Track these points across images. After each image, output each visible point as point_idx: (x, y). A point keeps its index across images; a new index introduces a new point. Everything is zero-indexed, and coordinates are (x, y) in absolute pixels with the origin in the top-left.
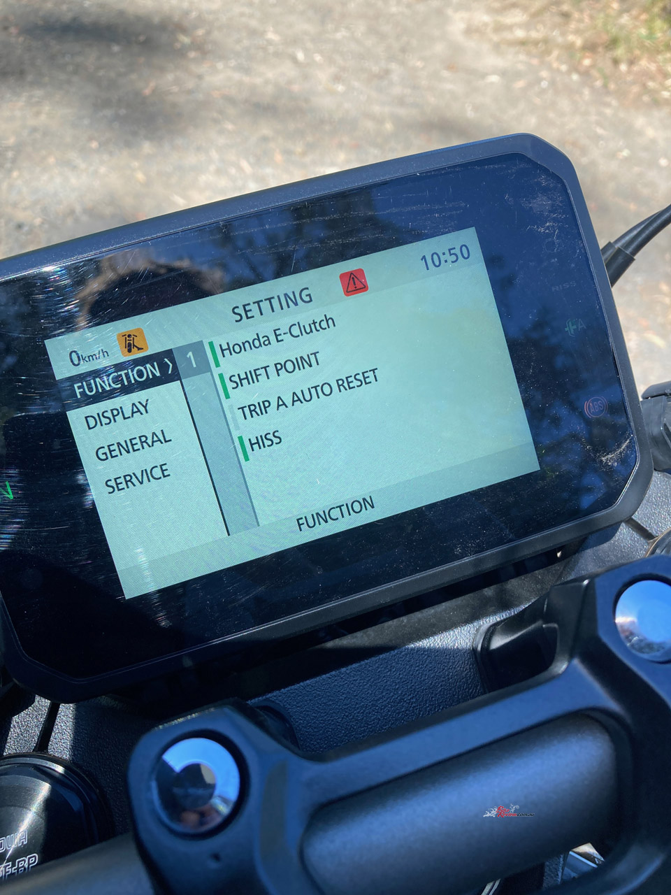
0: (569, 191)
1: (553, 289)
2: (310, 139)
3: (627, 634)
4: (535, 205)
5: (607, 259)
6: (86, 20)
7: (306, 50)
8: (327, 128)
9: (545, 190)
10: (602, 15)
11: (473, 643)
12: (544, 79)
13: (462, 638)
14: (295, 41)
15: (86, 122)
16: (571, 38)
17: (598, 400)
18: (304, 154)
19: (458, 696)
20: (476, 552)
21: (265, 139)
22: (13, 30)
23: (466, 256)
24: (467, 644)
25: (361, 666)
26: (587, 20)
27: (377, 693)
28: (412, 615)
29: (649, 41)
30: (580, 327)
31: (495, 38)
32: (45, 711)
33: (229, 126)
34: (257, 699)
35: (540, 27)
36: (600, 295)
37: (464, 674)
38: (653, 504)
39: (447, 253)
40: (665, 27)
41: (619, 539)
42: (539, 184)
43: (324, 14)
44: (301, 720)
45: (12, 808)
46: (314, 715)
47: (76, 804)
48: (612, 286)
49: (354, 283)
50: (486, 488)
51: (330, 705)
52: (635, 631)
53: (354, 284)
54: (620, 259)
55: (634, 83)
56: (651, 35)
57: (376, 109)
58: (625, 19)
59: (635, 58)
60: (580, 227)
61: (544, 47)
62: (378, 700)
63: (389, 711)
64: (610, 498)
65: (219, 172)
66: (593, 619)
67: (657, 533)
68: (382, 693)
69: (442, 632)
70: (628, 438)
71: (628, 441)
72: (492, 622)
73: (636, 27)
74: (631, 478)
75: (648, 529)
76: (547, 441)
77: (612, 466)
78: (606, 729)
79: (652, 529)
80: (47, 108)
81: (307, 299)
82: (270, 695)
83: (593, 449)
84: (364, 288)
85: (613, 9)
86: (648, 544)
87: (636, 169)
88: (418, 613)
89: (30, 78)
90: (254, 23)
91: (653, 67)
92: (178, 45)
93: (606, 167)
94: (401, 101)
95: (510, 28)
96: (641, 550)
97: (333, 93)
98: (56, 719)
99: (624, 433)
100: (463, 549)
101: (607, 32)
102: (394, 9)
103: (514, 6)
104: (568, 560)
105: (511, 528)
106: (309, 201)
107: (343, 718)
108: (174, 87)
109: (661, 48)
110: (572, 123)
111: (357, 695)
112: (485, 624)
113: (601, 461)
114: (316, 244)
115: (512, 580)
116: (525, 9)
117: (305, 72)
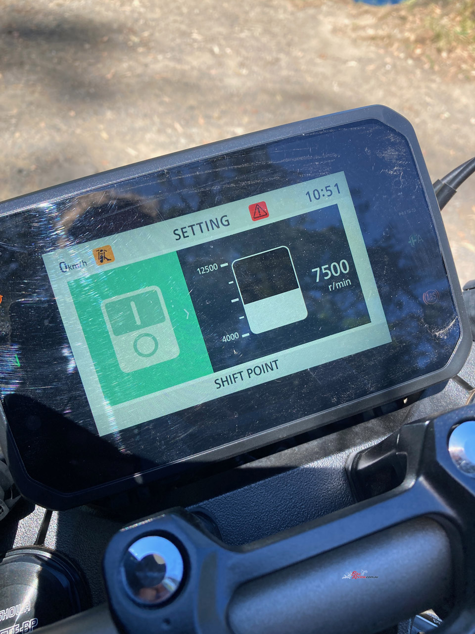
0: (410, 145)
1: (400, 214)
2: (223, 107)
3: (457, 458)
4: (386, 155)
5: (437, 191)
6: (66, 26)
7: (220, 46)
8: (236, 99)
9: (393, 145)
10: (429, 18)
11: (345, 465)
12: (388, 64)
13: (337, 461)
14: (212, 39)
15: (67, 97)
16: (407, 34)
17: (432, 292)
18: (219, 118)
19: (335, 503)
20: (347, 401)
21: (192, 108)
22: (16, 34)
24: (341, 466)
25: (265, 482)
26: (418, 21)
27: (277, 502)
28: (301, 446)
29: (462, 36)
30: (419, 240)
31: (354, 35)
32: (42, 516)
33: (166, 99)
34: (192, 507)
35: (384, 27)
36: (433, 218)
37: (339, 488)
38: (472, 365)
39: (324, 189)
41: (448, 390)
42: (389, 140)
43: (232, 20)
44: (223, 521)
45: (20, 586)
46: (232, 517)
47: (64, 582)
48: (441, 211)
49: (259, 212)
50: (354, 355)
51: (244, 510)
52: (463, 457)
54: (446, 192)
55: (452, 65)
56: (464, 29)
57: (270, 86)
58: (445, 21)
59: (452, 48)
60: (418, 170)
61: (388, 41)
62: (278, 506)
63: (286, 514)
64: (441, 362)
65: (160, 131)
66: (433, 449)
68: (281, 501)
69: (323, 458)
70: (454, 318)
71: (454, 321)
72: (358, 451)
73: (453, 26)
74: (457, 347)
75: (469, 383)
76: (393, 319)
77: (443, 339)
78: (443, 527)
79: (471, 382)
80: (39, 88)
81: (226, 223)
82: (201, 504)
83: (429, 327)
84: (266, 215)
85: (436, 13)
86: (469, 393)
87: (454, 126)
88: (305, 444)
89: (27, 67)
90: (183, 27)
91: (465, 54)
92: (130, 43)
93: (431, 126)
94: (287, 81)
95: (364, 28)
96: (464, 398)
97: (239, 75)
98: (50, 521)
99: (451, 314)
100: (338, 399)
101: (433, 29)
102: (281, 16)
103: (367, 12)
104: (412, 405)
105: (372, 384)
106: (227, 155)
107: (253, 520)
108: (128, 73)
109: (471, 40)
110: (409, 93)
111: (262, 504)
112: (353, 451)
113: (435, 335)
114: (232, 185)
115: (372, 420)
116: (374, 14)
117: (219, 60)
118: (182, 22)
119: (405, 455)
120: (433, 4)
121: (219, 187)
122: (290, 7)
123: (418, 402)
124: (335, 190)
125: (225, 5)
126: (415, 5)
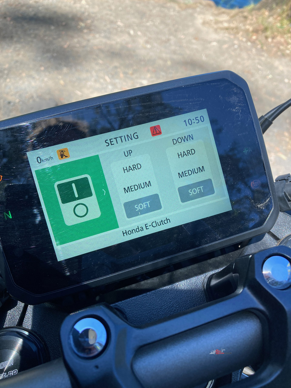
0: (246, 94)
1: (239, 135)
2: (135, 68)
3: (267, 278)
4: (232, 100)
5: (261, 122)
6: (40, 15)
7: (134, 30)
8: (143, 63)
9: (236, 94)
10: (261, 17)
11: (203, 282)
12: (236, 44)
13: (198, 280)
14: (129, 26)
15: (39, 58)
16: (248, 27)
17: (256, 181)
18: (133, 74)
20: (205, 245)
21: (116, 67)
22: (8, 19)
23: (202, 120)
25: (155, 291)
26: (254, 19)
27: (162, 303)
29: (281, 29)
30: (250, 151)
31: (215, 26)
32: (21, 309)
33: (100, 61)
35: (234, 22)
36: (258, 138)
37: (199, 296)
38: (279, 225)
39: (195, 119)
40: (288, 23)
41: (265, 240)
42: (233, 91)
43: (142, 15)
44: (130, 314)
45: (7, 350)
46: (135, 312)
47: (34, 348)
48: (263, 134)
50: (210, 217)
51: (143, 308)
52: (270, 277)
53: (156, 131)
54: (267, 123)
55: (274, 47)
56: (282, 26)
57: (164, 55)
58: (271, 19)
59: (275, 36)
60: (250, 109)
61: (236, 31)
62: (163, 306)
63: (167, 311)
64: (261, 223)
65: (96, 81)
66: (253, 271)
67: (281, 237)
68: (164, 303)
69: (190, 278)
70: (269, 197)
71: (269, 199)
72: (211, 274)
73: (275, 23)
74: (270, 214)
75: (277, 236)
76: (235, 199)
77: (262, 209)
78: (258, 317)
79: (279, 236)
80: (22, 52)
81: (137, 138)
82: (117, 303)
83: (254, 202)
84: (160, 133)
85: (266, 15)
86: (277, 242)
87: (275, 83)
88: (180, 270)
89: (15, 39)
90: (112, 18)
91: (282, 40)
92: (79, 27)
93: (261, 82)
94: (174, 52)
95: (221, 22)
96: (274, 244)
97: (146, 48)
98: (26, 312)
99: (267, 195)
100: (199, 242)
101: (263, 25)
102: (172, 13)
103: (223, 13)
104: (243, 248)
105: (220, 234)
106: (138, 97)
107: (148, 313)
108: (77, 45)
109: (286, 32)
110: (248, 63)
111: (154, 304)
112: (208, 275)
113: (258, 207)
114: (141, 115)
116: (228, 14)
117: (134, 39)
118: (111, 15)
119: (238, 275)
120: (263, 9)
121: (133, 116)
122: (177, 8)
123: (247, 246)
125: (138, 5)
126: (253, 9)
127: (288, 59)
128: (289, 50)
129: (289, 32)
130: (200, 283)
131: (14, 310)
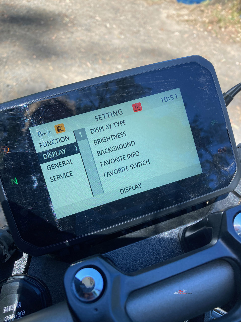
0: (212, 75)
1: (207, 109)
2: (111, 55)
4: (200, 80)
7: (110, 23)
8: (118, 51)
9: (204, 75)
10: (215, 11)
11: (178, 234)
12: (195, 34)
13: (174, 232)
14: (106, 20)
15: (32, 48)
16: (204, 19)
19: (173, 253)
21: (95, 55)
26: (210, 13)
27: (145, 252)
29: (232, 20)
30: (216, 123)
31: (177, 19)
32: (26, 259)
34: (104, 254)
35: (193, 15)
36: (223, 111)
37: (175, 246)
39: (170, 97)
40: (238, 15)
41: (229, 197)
42: (202, 73)
43: (116, 10)
44: (118, 262)
46: (122, 260)
51: (128, 257)
53: (137, 108)
54: (228, 99)
55: (227, 35)
56: (233, 18)
57: (135, 44)
58: (223, 13)
59: (227, 26)
60: (216, 88)
61: (195, 22)
62: (145, 255)
63: (149, 259)
64: (227, 183)
66: (226, 225)
68: (147, 252)
69: (167, 231)
70: (233, 162)
72: (185, 227)
73: (227, 15)
74: (234, 176)
75: (239, 194)
77: (228, 172)
78: (230, 264)
80: (18, 43)
81: (121, 113)
83: (221, 166)
84: (141, 109)
85: (219, 9)
86: (239, 199)
87: (228, 66)
89: (12, 33)
90: (91, 14)
91: (233, 29)
92: (64, 22)
93: (217, 65)
94: (144, 41)
95: (182, 16)
96: (237, 201)
97: (120, 38)
99: (232, 160)
100: (176, 201)
101: (217, 17)
102: (141, 9)
103: (184, 8)
104: (211, 205)
105: (193, 194)
107: (133, 261)
108: (63, 36)
109: (236, 23)
111: (137, 253)
112: (183, 227)
113: (224, 170)
114: (124, 94)
115: (192, 212)
116: (188, 9)
117: (110, 31)
118: (91, 11)
119: (211, 229)
120: (217, 4)
122: (145, 5)
123: (214, 203)
124: (175, 97)
125: (113, 3)
126: (208, 4)
127: (238, 45)
128: (239, 38)
129: (239, 22)
130: (176, 235)
131: (20, 260)
